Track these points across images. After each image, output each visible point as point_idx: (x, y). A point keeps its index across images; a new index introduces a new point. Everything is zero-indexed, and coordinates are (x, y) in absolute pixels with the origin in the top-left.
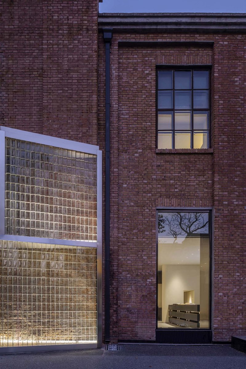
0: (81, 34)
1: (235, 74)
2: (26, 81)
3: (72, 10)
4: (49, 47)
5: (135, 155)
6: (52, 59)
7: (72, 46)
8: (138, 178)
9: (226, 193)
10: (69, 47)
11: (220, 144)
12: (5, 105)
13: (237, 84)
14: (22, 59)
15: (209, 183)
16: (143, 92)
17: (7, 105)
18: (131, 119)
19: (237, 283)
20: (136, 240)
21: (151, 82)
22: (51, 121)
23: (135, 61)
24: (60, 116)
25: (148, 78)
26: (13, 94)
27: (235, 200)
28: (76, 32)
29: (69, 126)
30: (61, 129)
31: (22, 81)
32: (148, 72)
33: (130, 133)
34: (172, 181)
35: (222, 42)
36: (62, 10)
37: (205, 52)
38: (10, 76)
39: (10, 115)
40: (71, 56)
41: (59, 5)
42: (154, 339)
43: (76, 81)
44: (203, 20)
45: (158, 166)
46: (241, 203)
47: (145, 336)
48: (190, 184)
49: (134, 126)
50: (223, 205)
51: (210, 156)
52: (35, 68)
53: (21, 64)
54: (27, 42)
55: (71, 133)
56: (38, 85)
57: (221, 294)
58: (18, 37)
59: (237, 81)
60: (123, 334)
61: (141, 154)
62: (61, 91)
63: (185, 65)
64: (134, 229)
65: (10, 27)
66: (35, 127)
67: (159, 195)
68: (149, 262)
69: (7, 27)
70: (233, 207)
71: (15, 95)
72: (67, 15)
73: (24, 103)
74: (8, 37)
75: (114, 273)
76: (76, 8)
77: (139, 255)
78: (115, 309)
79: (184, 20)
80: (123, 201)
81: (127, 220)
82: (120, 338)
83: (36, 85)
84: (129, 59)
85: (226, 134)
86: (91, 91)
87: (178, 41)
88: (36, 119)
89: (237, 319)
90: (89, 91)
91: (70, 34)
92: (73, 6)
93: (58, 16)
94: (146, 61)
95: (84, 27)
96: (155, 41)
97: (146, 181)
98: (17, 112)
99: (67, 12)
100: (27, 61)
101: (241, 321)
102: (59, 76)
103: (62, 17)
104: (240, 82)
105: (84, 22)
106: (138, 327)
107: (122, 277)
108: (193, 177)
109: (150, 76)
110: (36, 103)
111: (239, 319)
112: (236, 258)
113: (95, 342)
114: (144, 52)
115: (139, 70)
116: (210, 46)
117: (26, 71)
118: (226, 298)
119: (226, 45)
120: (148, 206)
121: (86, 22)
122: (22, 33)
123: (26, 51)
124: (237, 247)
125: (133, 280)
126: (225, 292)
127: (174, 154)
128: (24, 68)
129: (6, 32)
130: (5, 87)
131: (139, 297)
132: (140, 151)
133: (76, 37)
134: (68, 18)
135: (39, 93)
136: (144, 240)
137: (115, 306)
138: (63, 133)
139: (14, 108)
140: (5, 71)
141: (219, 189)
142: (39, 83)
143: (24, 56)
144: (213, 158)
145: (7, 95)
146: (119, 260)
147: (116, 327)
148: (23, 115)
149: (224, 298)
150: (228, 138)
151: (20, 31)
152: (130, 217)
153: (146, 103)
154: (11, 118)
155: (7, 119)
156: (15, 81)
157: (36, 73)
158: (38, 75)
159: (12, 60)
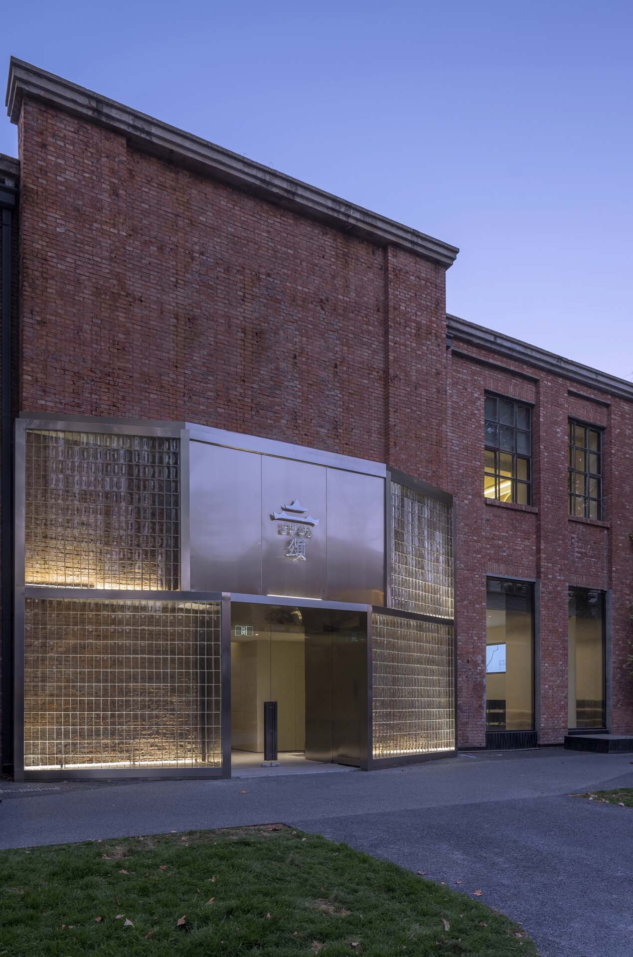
0: (430, 339)
1: (556, 422)
2: (364, 381)
3: (420, 304)
4: (396, 345)
5: (465, 501)
6: (399, 363)
7: (420, 353)
8: (468, 532)
9: (551, 565)
10: (417, 352)
11: (545, 504)
12: (339, 409)
14: (359, 348)
15: (533, 549)
16: (472, 420)
17: (342, 411)
18: (460, 452)
19: (560, 673)
21: (480, 410)
22: (398, 448)
23: (464, 377)
24: (409, 444)
25: (477, 404)
26: (349, 396)
27: (558, 575)
28: (425, 335)
29: (418, 459)
31: (359, 380)
32: (477, 395)
33: (461, 471)
34: (500, 542)
35: (547, 382)
36: (409, 300)
37: (529, 386)
38: (345, 369)
39: (344, 425)
40: (419, 366)
41: (406, 292)
42: (484, 745)
43: (425, 401)
44: (534, 354)
45: (488, 520)
46: (563, 578)
47: (476, 741)
48: (516, 548)
49: (464, 463)
50: (548, 579)
51: (534, 516)
52: (375, 366)
53: (359, 355)
54: (365, 326)
55: (420, 469)
56: (379, 392)
57: (547, 686)
58: (353, 315)
59: (557, 433)
61: (470, 501)
62: (409, 410)
63: (511, 397)
64: (464, 600)
65: (345, 299)
66: (375, 449)
67: (488, 557)
68: (479, 644)
69: (342, 297)
70: (556, 583)
71: (351, 398)
72: (415, 309)
73: (362, 412)
74: (342, 312)
76: (424, 303)
77: (470, 635)
79: (518, 348)
83: (376, 391)
84: (458, 372)
85: (550, 494)
86: (441, 419)
87: (508, 367)
88: (377, 439)
90: (439, 418)
91: (417, 335)
92: (421, 299)
93: (405, 307)
94: (475, 380)
95: (434, 331)
96: (487, 360)
97: (475, 538)
98: (354, 424)
99: (415, 305)
100: (365, 354)
102: (407, 389)
103: (409, 310)
104: (562, 434)
105: (433, 324)
106: (469, 729)
108: (519, 540)
109: (479, 402)
110: (375, 415)
111: (561, 716)
112: (559, 643)
113: (453, 748)
114: (473, 368)
115: (469, 390)
116: (535, 382)
117: (365, 367)
118: (551, 691)
119: (549, 386)
120: (477, 570)
121: (435, 325)
122: (359, 311)
123: (364, 339)
124: (560, 630)
125: (463, 668)
127: (498, 507)
128: (362, 363)
129: (339, 303)
130: (340, 384)
131: (470, 690)
132: (470, 497)
133: (424, 341)
134: (416, 313)
135: (380, 402)
136: (474, 614)
138: (412, 467)
139: (350, 416)
140: (339, 359)
141: (545, 559)
142: (379, 389)
143: (362, 346)
144: (539, 519)
145: (341, 396)
148: (361, 429)
150: (552, 498)
151: (357, 309)
152: (461, 584)
154: (346, 429)
155: (341, 431)
156: (351, 377)
157: (376, 374)
158: (378, 378)
159: (347, 346)
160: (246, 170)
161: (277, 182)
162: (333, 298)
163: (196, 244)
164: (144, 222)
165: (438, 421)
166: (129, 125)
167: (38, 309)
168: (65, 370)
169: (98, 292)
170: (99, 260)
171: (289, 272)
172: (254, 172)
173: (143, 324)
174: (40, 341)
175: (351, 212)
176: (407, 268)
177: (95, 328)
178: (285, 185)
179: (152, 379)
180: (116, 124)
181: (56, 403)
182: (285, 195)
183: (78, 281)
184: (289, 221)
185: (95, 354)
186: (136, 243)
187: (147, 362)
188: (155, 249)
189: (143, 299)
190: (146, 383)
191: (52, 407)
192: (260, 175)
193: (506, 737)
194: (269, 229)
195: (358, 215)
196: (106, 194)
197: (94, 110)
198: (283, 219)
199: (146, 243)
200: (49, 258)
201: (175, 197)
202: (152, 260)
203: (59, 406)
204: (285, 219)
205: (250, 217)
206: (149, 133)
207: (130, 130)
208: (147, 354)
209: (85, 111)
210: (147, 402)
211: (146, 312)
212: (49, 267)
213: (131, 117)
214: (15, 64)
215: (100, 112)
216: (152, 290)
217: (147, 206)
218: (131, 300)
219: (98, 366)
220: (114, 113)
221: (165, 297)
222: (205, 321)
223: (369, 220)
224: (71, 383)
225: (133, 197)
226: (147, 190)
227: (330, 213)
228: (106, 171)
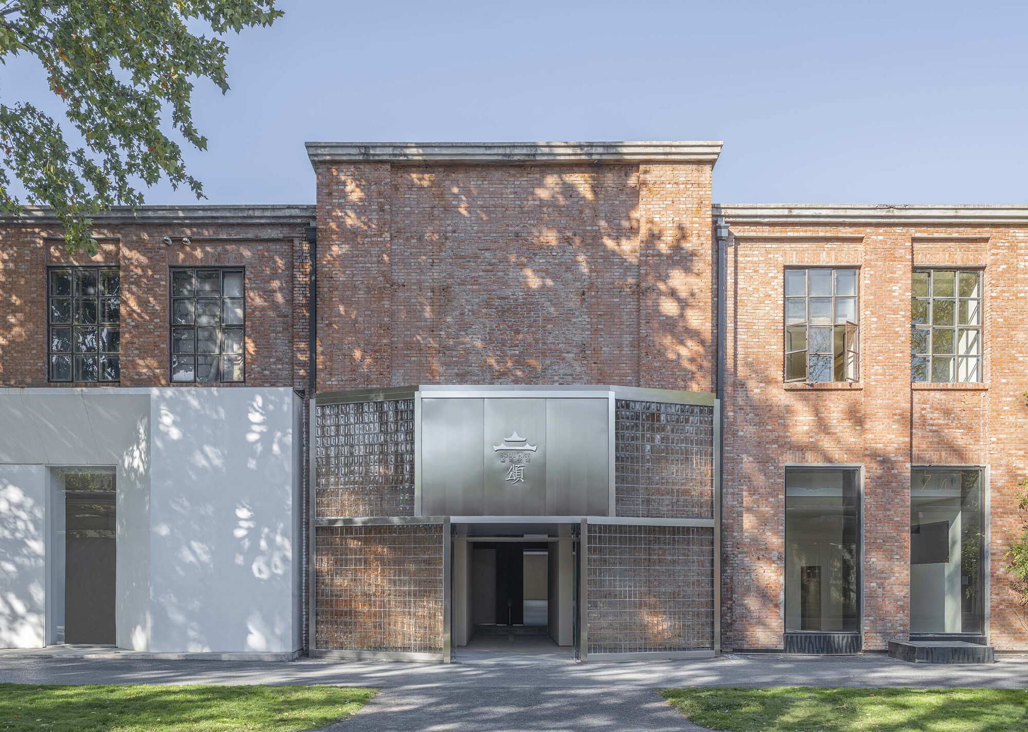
0: (690, 241)
1: (891, 280)
2: (615, 300)
3: (678, 210)
4: (648, 258)
5: (756, 390)
6: (653, 274)
7: (678, 258)
8: (759, 423)
9: (881, 445)
10: (675, 258)
11: (873, 377)
12: (587, 333)
13: (895, 294)
16: (766, 302)
17: (589, 333)
18: (749, 339)
20: (757, 509)
21: (776, 289)
22: (650, 357)
23: (756, 259)
25: (772, 284)
26: (598, 318)
27: (893, 455)
30: (664, 367)
31: (609, 300)
32: (773, 275)
34: (806, 428)
35: (877, 236)
36: (666, 209)
37: (851, 247)
38: (593, 293)
39: (593, 346)
41: (661, 203)
42: (781, 647)
45: (787, 406)
46: (901, 459)
47: (770, 644)
48: (830, 431)
50: (876, 462)
51: (858, 393)
52: (627, 283)
53: (609, 277)
54: (616, 247)
56: (631, 307)
57: (874, 584)
59: (894, 291)
60: (739, 640)
61: (763, 389)
63: (825, 264)
65: (594, 228)
66: (627, 362)
67: (788, 446)
69: (590, 228)
70: (890, 465)
71: (600, 320)
72: (672, 216)
73: (612, 330)
74: (591, 241)
75: (727, 557)
76: (684, 206)
77: (761, 530)
78: (729, 606)
80: (738, 456)
81: (745, 481)
82: (736, 646)
83: (628, 307)
84: (746, 256)
85: (881, 364)
87: (815, 235)
88: (629, 352)
89: (895, 618)
91: (676, 241)
92: (680, 204)
93: (660, 218)
94: (771, 259)
95: (695, 232)
97: (770, 428)
98: (603, 343)
99: (671, 212)
100: (616, 274)
101: (901, 622)
103: (665, 219)
104: (901, 291)
105: (695, 225)
106: (760, 630)
107: (738, 562)
108: (835, 422)
109: (776, 281)
110: (627, 329)
114: (767, 246)
115: (761, 271)
116: (859, 240)
117: (616, 287)
118: (881, 590)
119: (881, 241)
120: (772, 461)
121: (697, 225)
122: (609, 236)
123: (615, 260)
126: (879, 581)
128: (612, 284)
129: (588, 234)
130: (588, 309)
132: (762, 385)
133: (684, 245)
135: (632, 317)
136: (767, 509)
137: (730, 602)
138: (667, 373)
139: (599, 336)
140: (587, 287)
141: (872, 439)
142: (632, 303)
145: (589, 320)
146: (734, 537)
147: (731, 631)
148: (610, 346)
149: (879, 590)
150: (883, 368)
151: (607, 234)
153: (771, 318)
154: (594, 349)
155: (589, 352)
156: (600, 300)
157: (628, 290)
158: (630, 293)
159: (595, 271)
160: (488, 152)
161: (516, 151)
162: (580, 232)
163: (449, 225)
164: (406, 222)
165: (700, 321)
166: (390, 155)
167: (326, 316)
168: (345, 355)
169: (369, 290)
170: (369, 265)
171: (536, 222)
172: (495, 151)
173: (406, 304)
174: (328, 338)
175: (593, 150)
176: (663, 179)
177: (368, 318)
178: (525, 151)
179: (413, 345)
180: (381, 158)
181: (338, 381)
182: (527, 158)
183: (355, 287)
184: (536, 176)
185: (367, 338)
186: (400, 241)
187: (409, 333)
188: (415, 241)
189: (405, 284)
190: (408, 349)
191: (336, 385)
192: (501, 151)
193: (813, 640)
194: (516, 190)
195: (600, 150)
196: (374, 213)
197: (363, 154)
198: (530, 176)
199: (408, 239)
200: (334, 276)
201: (431, 193)
202: (413, 250)
203: (341, 383)
204: (532, 176)
205: (499, 186)
206: (405, 155)
207: (392, 158)
208: (408, 326)
209: (357, 158)
210: (408, 365)
211: (408, 294)
212: (334, 282)
213: (391, 149)
214: (308, 146)
215: (368, 155)
216: (413, 274)
217: (408, 209)
218: (396, 287)
219: (369, 346)
220: (378, 151)
221: (423, 277)
222: (457, 287)
223: (614, 151)
224: (349, 364)
225: (397, 206)
226: (408, 196)
227: (573, 158)
228: (375, 195)
